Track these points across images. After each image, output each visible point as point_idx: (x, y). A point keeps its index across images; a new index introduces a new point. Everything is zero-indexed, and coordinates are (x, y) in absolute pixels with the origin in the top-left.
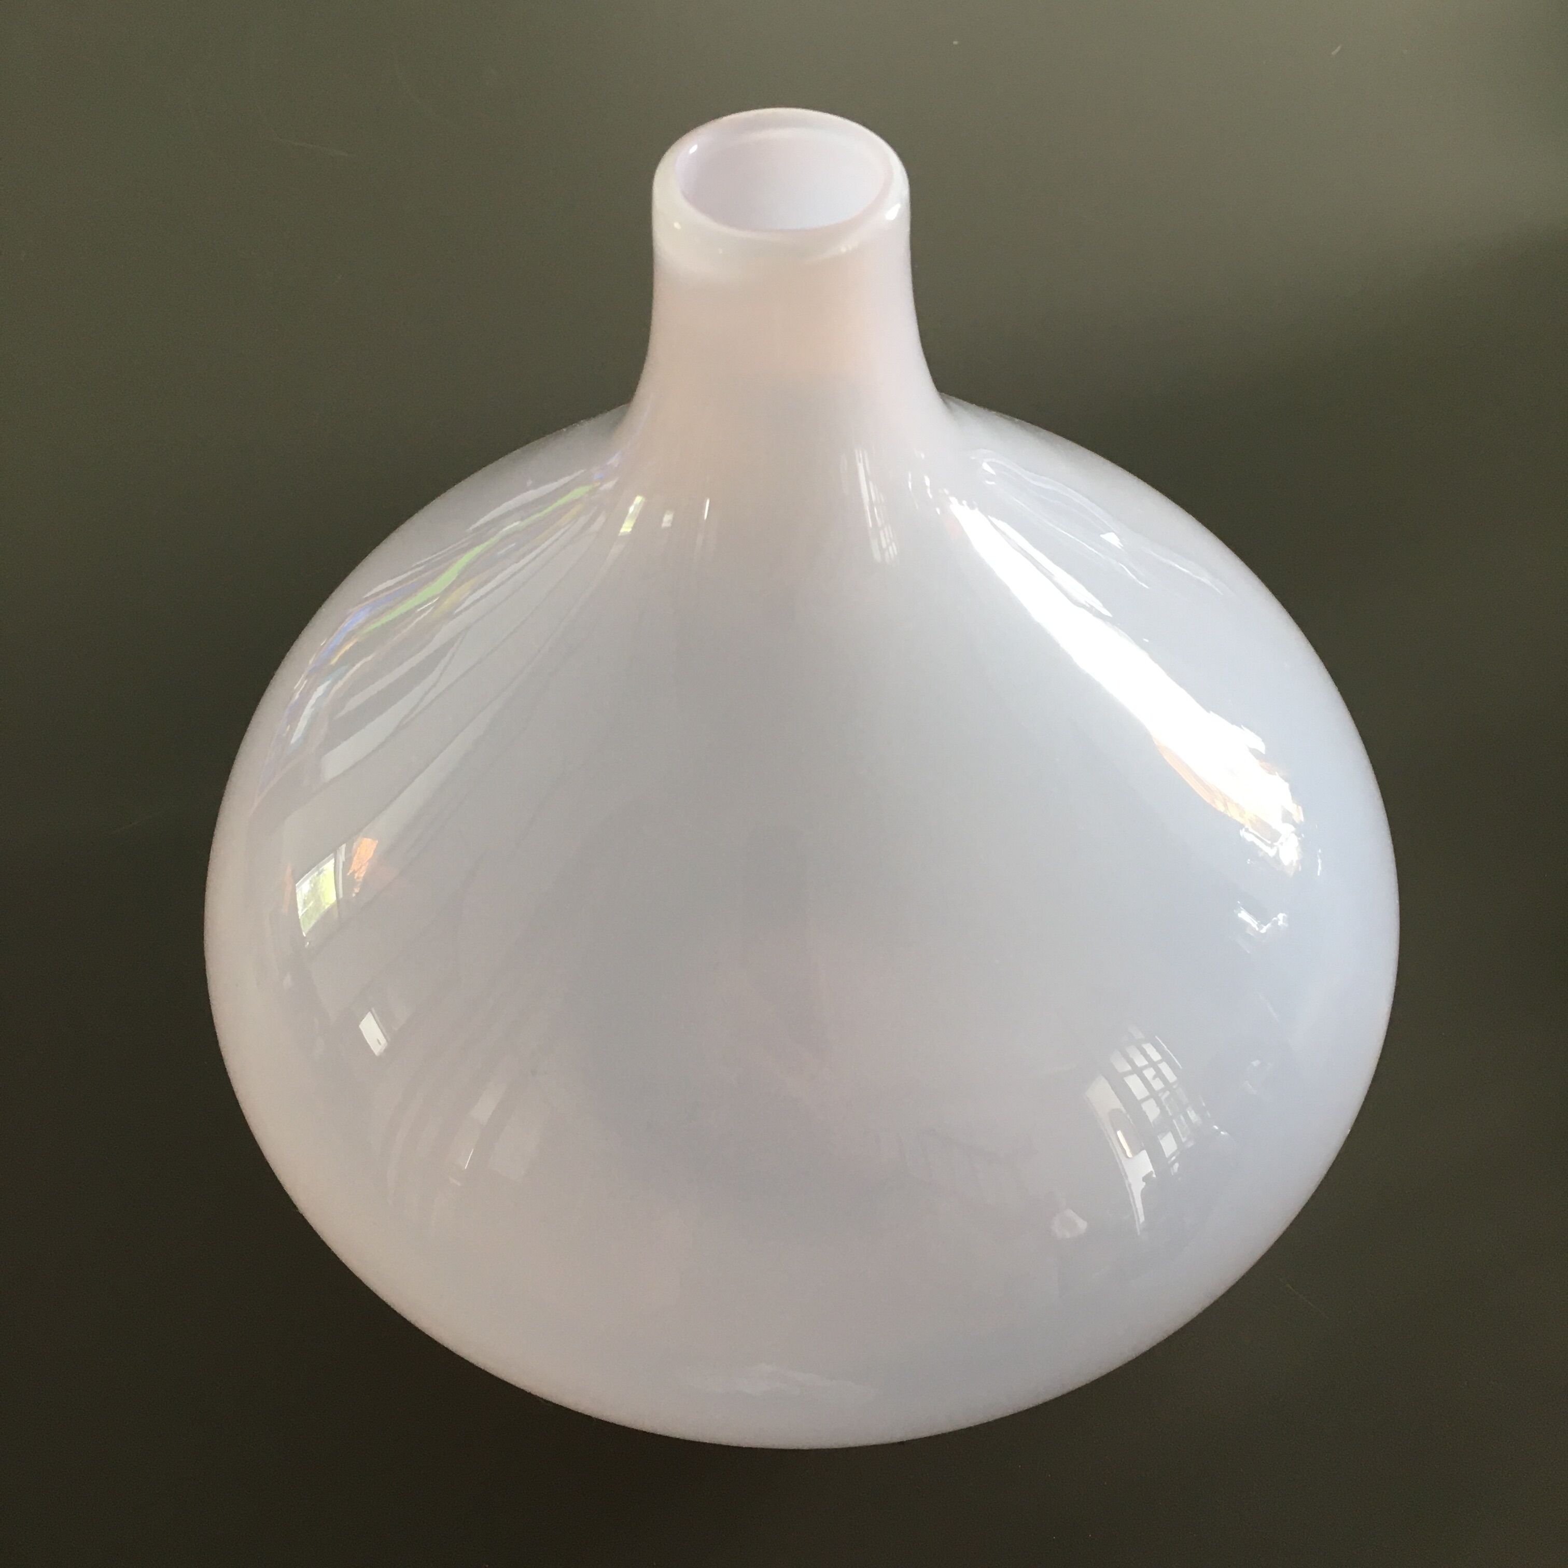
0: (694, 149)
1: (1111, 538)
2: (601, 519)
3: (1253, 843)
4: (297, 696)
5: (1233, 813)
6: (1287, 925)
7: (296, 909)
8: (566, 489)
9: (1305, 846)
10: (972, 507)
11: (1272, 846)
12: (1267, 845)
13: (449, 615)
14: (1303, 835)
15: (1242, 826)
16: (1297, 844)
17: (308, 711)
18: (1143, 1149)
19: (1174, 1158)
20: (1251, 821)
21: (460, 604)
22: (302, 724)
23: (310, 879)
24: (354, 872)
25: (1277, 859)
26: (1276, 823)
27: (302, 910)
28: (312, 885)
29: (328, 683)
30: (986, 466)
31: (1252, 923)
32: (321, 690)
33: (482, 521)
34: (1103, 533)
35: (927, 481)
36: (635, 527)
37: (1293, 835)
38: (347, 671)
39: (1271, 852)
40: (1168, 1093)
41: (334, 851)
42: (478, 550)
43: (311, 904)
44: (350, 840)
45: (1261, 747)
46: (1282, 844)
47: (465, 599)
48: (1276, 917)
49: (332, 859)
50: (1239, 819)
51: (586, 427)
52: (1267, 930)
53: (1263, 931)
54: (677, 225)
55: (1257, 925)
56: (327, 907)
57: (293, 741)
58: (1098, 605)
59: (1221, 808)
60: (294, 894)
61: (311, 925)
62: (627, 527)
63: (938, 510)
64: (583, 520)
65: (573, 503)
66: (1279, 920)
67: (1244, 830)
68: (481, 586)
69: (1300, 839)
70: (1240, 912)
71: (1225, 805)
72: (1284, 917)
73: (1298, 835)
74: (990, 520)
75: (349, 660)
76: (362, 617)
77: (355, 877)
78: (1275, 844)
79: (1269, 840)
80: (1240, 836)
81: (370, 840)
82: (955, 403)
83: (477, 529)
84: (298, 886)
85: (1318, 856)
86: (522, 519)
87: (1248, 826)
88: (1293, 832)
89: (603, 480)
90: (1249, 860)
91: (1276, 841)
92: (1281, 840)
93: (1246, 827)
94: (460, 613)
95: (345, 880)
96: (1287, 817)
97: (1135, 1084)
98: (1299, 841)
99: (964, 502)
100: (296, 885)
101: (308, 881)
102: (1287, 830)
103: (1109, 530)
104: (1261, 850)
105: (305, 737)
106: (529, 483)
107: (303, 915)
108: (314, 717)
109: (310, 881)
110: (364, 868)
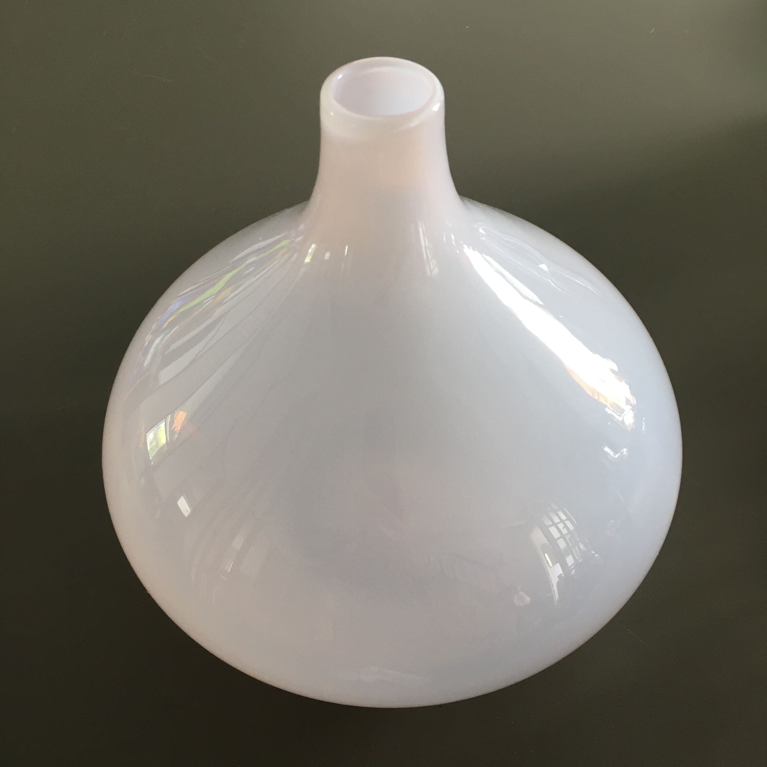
0: (340, 76)
1: (544, 267)
2: (295, 256)
3: (611, 415)
4: (147, 343)
5: (602, 400)
6: (627, 454)
7: (147, 447)
8: (279, 241)
9: (636, 416)
10: (474, 250)
11: (620, 416)
12: (618, 416)
13: (221, 303)
14: (636, 411)
15: (606, 406)
16: (633, 415)
17: (152, 350)
18: (557, 563)
19: (572, 567)
20: (610, 404)
21: (226, 298)
22: (149, 357)
23: (153, 432)
24: (175, 428)
25: (623, 422)
26: (623, 405)
27: (150, 447)
28: (155, 435)
29: (161, 337)
30: (481, 231)
31: (610, 453)
32: (158, 341)
33: (237, 258)
34: (540, 264)
35: (453, 238)
36: (312, 260)
37: (631, 411)
38: (170, 331)
39: (620, 419)
40: (569, 536)
41: (165, 418)
42: (234, 272)
43: (154, 444)
44: (172, 413)
45: (616, 368)
46: (625, 415)
47: (228, 296)
48: (622, 450)
49: (164, 422)
50: (605, 403)
51: (288, 211)
52: (618, 457)
53: (616, 457)
54: (332, 114)
55: (613, 454)
56: (162, 445)
57: (145, 365)
58: (536, 298)
59: (596, 398)
60: (146, 439)
61: (154, 454)
62: (308, 260)
63: (458, 252)
64: (287, 256)
65: (282, 248)
66: (624, 452)
67: (607, 408)
68: (235, 290)
69: (634, 412)
70: (605, 448)
71: (598, 396)
72: (626, 450)
73: (633, 411)
74: (483, 257)
75: (172, 325)
76: (177, 305)
77: (176, 430)
78: (622, 415)
79: (619, 413)
80: (605, 411)
81: (183, 412)
82: (466, 200)
83: (233, 262)
84: (148, 435)
85: (643, 421)
86: (257, 256)
87: (609, 406)
88: (630, 409)
89: (297, 236)
90: (609, 423)
91: (623, 414)
92: (625, 413)
93: (608, 407)
94: (226, 303)
95: (171, 432)
96: (628, 402)
97: (553, 531)
98: (633, 414)
99: (471, 248)
100: (147, 434)
101: (152, 433)
102: (627, 408)
103: (542, 263)
104: (615, 418)
105: (151, 364)
106: (261, 238)
107: (150, 449)
108: (155, 354)
109: (154, 433)
110: (180, 426)
